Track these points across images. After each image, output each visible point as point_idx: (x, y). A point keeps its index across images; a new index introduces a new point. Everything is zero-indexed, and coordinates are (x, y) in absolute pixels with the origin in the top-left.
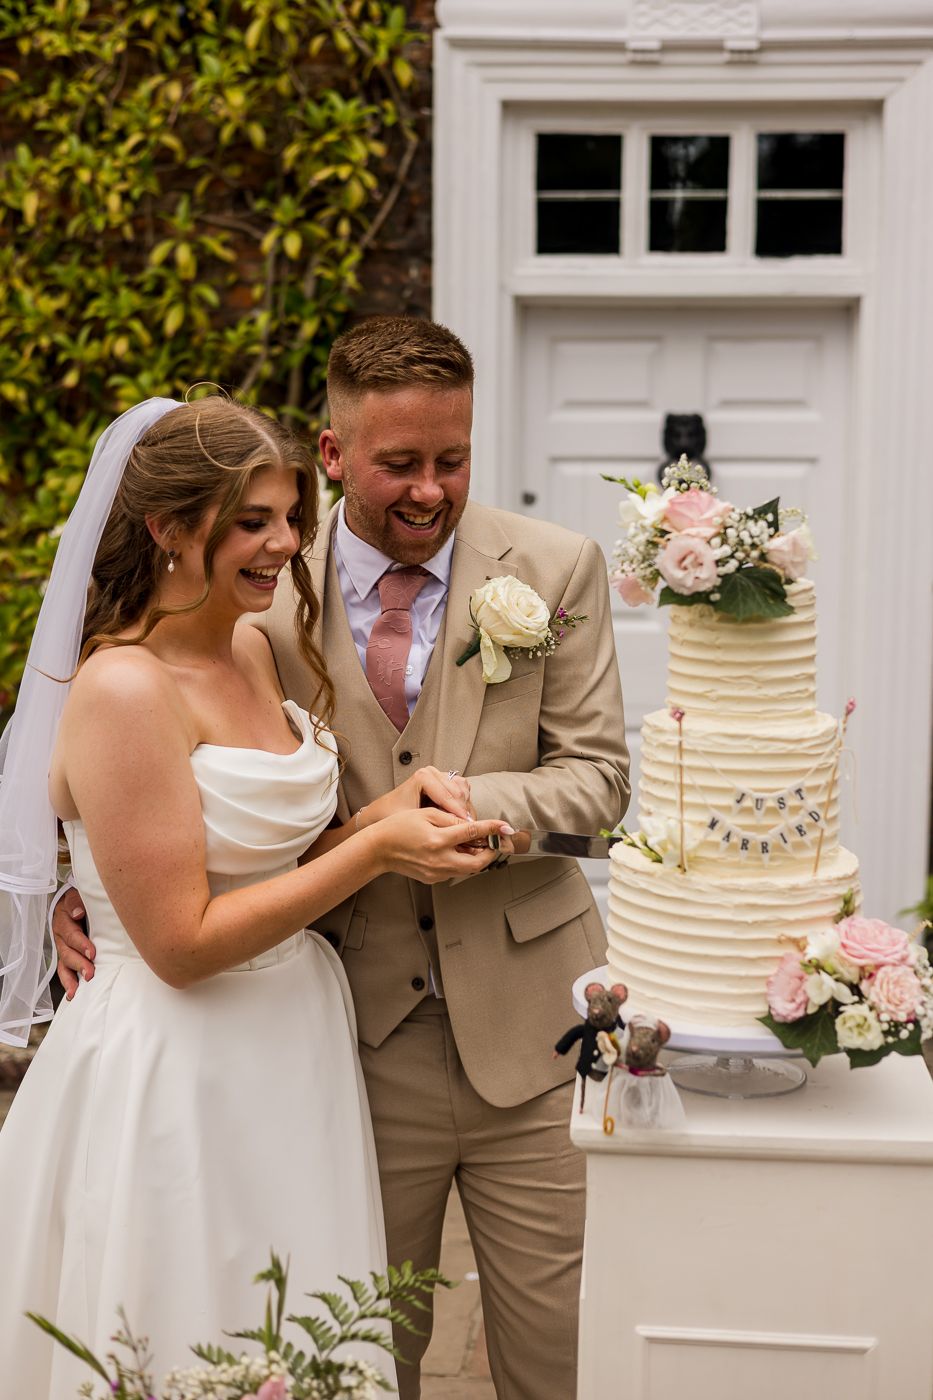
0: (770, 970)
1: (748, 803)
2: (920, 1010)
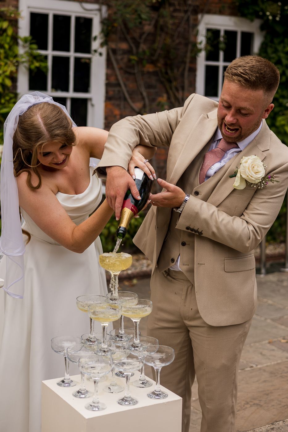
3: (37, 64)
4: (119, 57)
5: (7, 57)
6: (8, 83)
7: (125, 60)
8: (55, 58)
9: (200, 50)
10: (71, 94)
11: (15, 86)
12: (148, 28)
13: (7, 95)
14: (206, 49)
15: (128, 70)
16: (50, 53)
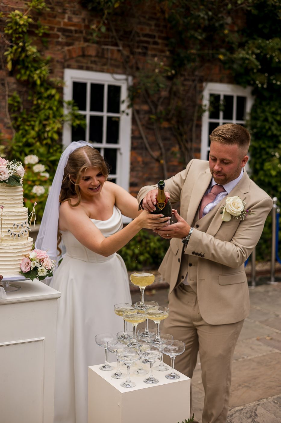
0: (21, 262)
1: (16, 226)
2: (52, 267)
3: (78, 122)
4: (142, 116)
5: (54, 117)
6: (56, 137)
7: (146, 118)
8: (92, 117)
9: (204, 111)
10: (104, 145)
11: (61, 139)
12: (164, 94)
13: (55, 146)
14: (209, 110)
15: (149, 126)
16: (88, 113)
